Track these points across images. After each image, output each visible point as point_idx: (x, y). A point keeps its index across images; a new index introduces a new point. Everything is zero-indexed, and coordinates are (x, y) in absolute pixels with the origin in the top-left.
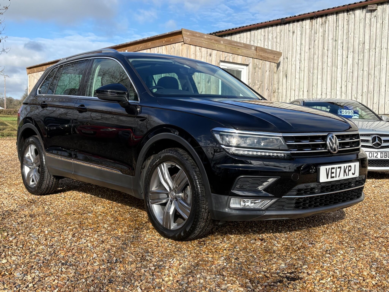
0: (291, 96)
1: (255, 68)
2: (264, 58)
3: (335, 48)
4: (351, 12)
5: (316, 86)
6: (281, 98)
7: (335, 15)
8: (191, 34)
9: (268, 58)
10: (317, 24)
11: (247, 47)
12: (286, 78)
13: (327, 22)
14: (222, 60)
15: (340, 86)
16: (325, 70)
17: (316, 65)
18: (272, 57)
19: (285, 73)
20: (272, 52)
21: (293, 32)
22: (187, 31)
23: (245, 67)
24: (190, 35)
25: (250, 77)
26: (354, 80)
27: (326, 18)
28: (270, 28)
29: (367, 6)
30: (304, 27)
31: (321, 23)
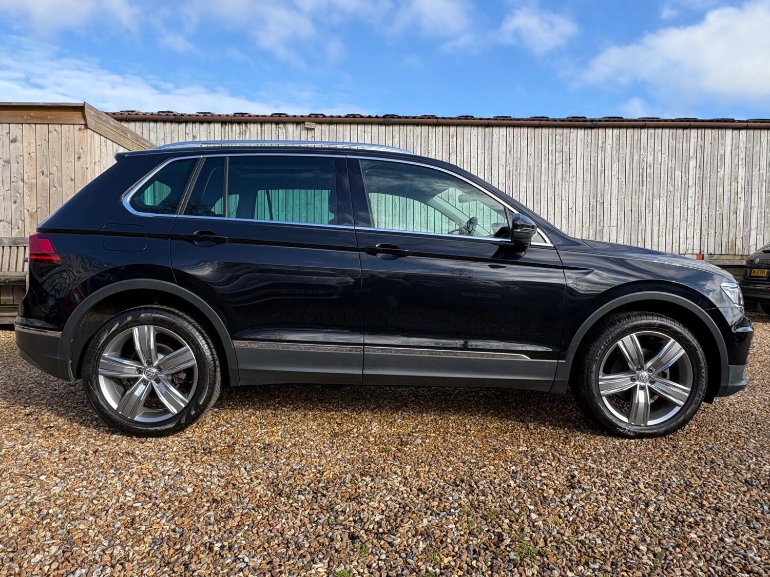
4: (281, 126)
8: (95, 114)
10: (232, 131)
22: (92, 108)
24: (94, 116)
27: (247, 126)
28: (152, 124)
29: (304, 123)
30: (212, 132)
31: (238, 132)
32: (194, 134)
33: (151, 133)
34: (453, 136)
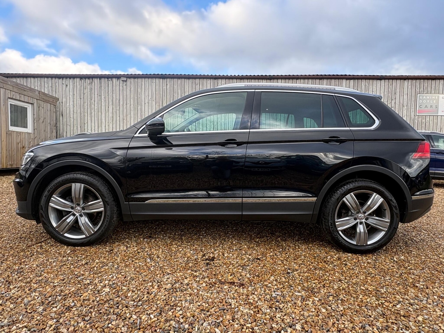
0: (67, 129)
1: (39, 107)
2: (45, 100)
3: (100, 101)
4: (110, 79)
5: (87, 124)
6: (59, 131)
7: (99, 79)
9: (49, 101)
10: (85, 82)
11: (31, 90)
12: (62, 117)
13: (93, 83)
14: (10, 97)
15: (104, 125)
16: (93, 114)
17: (86, 110)
18: (52, 101)
19: (61, 113)
20: (52, 97)
21: (67, 85)
23: (30, 105)
25: (35, 114)
26: (114, 122)
27: (92, 80)
28: (46, 79)
29: (120, 78)
30: (76, 83)
31: (88, 83)
32: (67, 84)
33: (46, 83)
34: (197, 84)
